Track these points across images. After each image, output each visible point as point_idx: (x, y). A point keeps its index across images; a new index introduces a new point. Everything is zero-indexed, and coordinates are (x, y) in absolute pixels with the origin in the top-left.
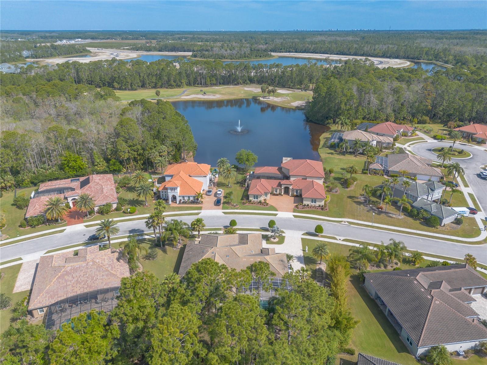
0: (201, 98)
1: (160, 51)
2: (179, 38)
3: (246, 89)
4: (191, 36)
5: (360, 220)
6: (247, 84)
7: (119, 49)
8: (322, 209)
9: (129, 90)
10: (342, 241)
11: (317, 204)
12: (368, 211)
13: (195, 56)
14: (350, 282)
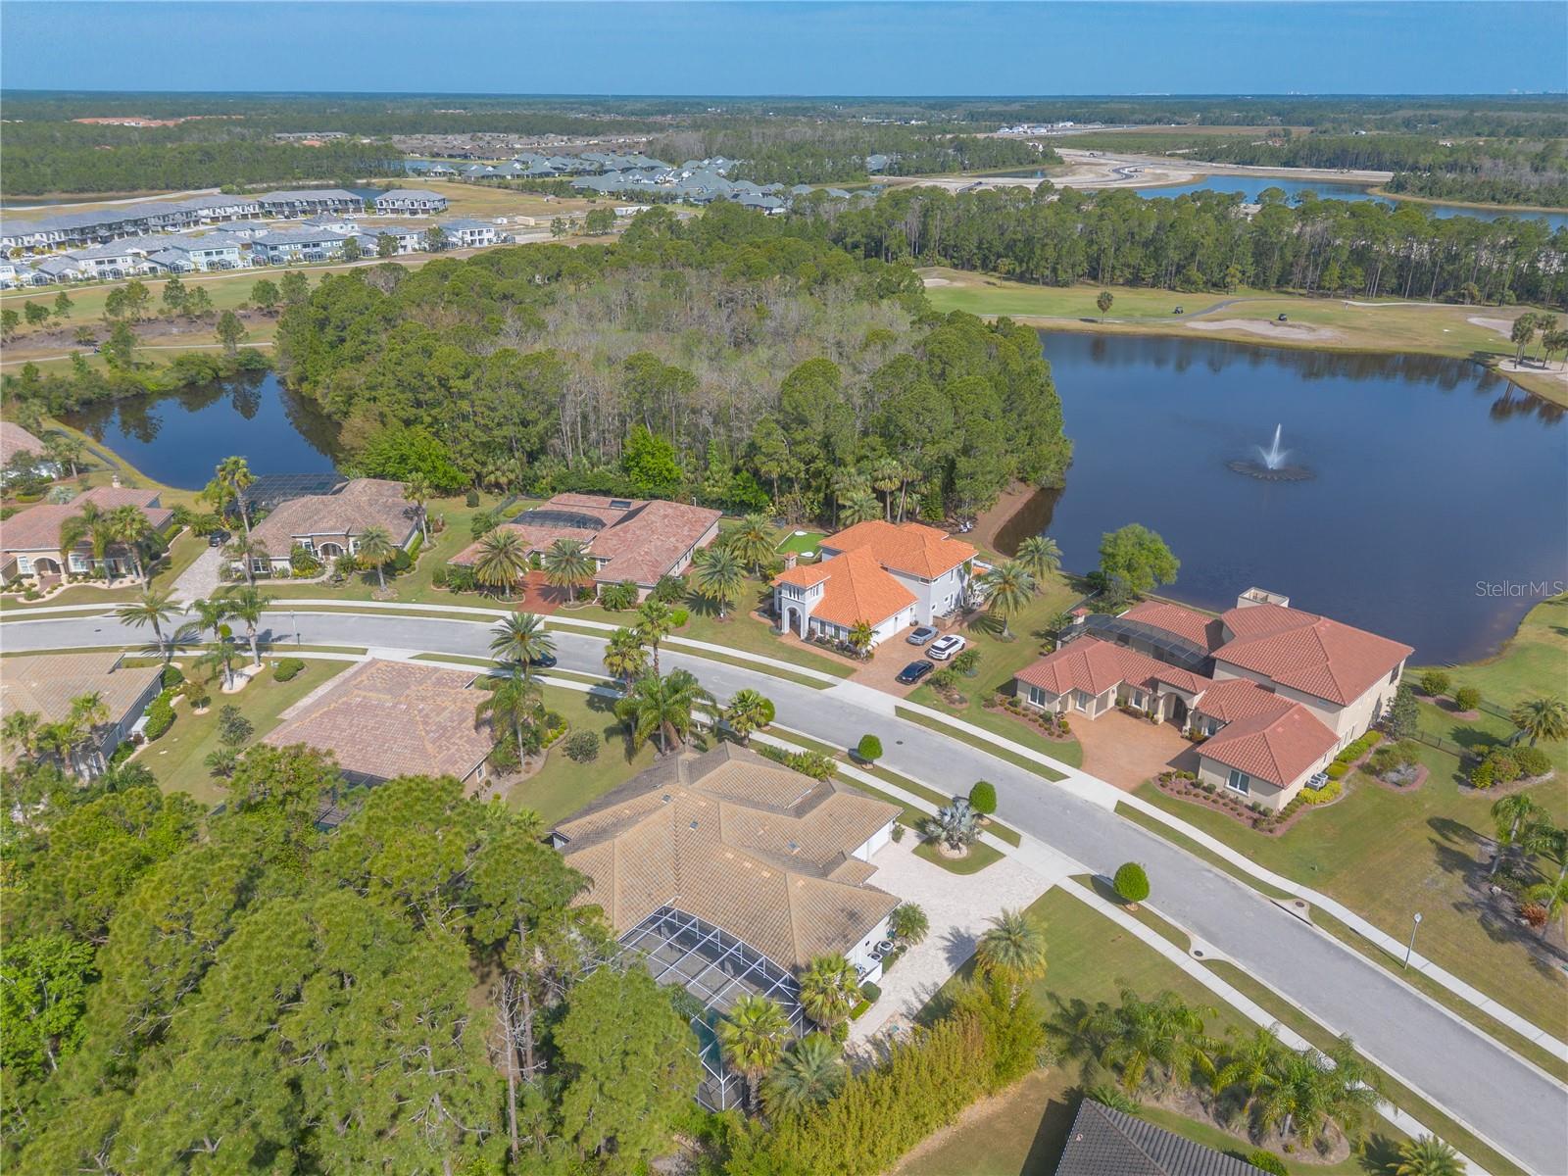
0: (1252, 334)
1: (1286, 164)
2: (1408, 123)
3: (1474, 320)
4: (1461, 114)
5: (1378, 923)
6: (1501, 302)
7: (1158, 154)
8: (1255, 823)
9: (1045, 284)
10: (1203, 963)
11: (1251, 796)
12: (1459, 907)
13: (1398, 186)
14: (1041, 1108)
